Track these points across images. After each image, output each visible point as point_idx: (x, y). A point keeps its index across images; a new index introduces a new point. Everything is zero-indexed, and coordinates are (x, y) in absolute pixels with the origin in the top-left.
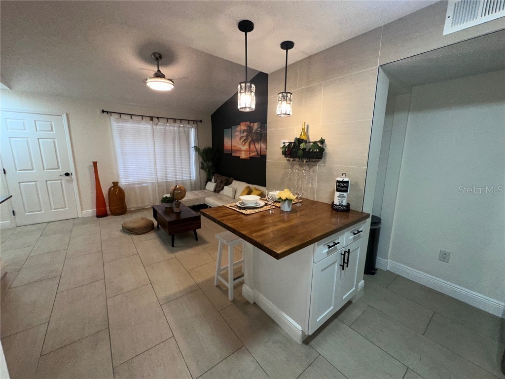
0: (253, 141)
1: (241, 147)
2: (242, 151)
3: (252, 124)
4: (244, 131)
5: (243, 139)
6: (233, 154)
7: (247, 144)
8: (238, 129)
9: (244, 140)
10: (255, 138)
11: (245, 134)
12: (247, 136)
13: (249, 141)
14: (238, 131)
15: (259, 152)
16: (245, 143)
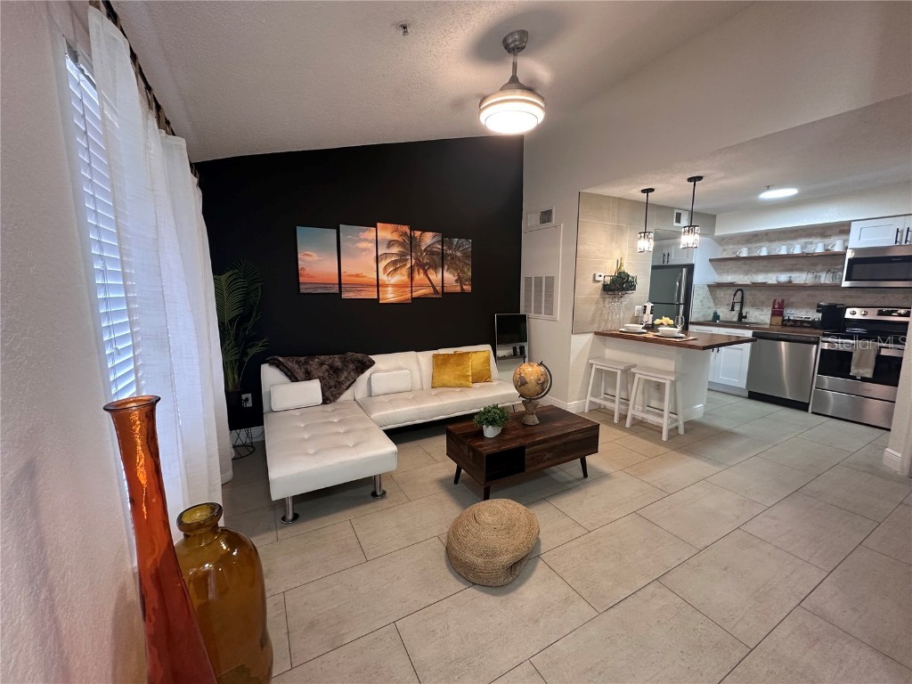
0: (424, 267)
1: (383, 277)
2: (387, 286)
3: (418, 233)
4: (390, 244)
5: (388, 261)
6: (345, 295)
7: (405, 271)
8: (369, 233)
9: (394, 263)
10: (426, 261)
11: (395, 250)
12: (402, 255)
13: (409, 265)
14: (366, 240)
15: (437, 288)
16: (395, 270)
